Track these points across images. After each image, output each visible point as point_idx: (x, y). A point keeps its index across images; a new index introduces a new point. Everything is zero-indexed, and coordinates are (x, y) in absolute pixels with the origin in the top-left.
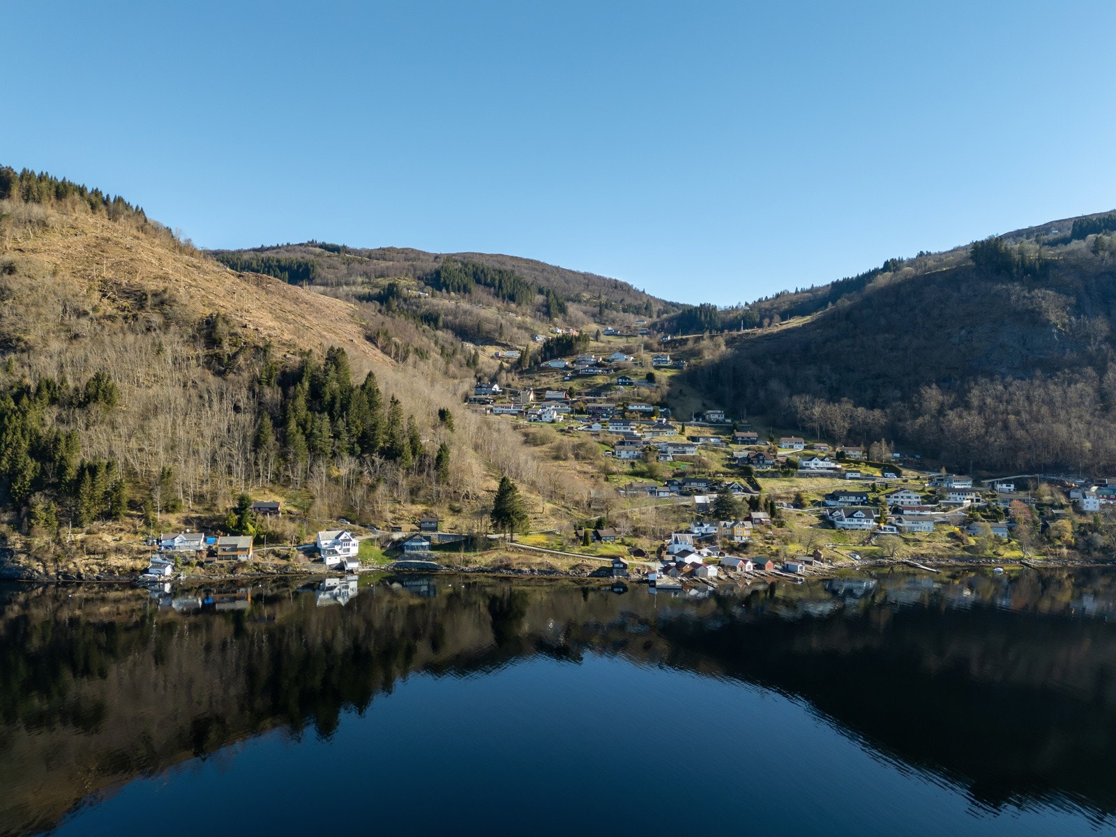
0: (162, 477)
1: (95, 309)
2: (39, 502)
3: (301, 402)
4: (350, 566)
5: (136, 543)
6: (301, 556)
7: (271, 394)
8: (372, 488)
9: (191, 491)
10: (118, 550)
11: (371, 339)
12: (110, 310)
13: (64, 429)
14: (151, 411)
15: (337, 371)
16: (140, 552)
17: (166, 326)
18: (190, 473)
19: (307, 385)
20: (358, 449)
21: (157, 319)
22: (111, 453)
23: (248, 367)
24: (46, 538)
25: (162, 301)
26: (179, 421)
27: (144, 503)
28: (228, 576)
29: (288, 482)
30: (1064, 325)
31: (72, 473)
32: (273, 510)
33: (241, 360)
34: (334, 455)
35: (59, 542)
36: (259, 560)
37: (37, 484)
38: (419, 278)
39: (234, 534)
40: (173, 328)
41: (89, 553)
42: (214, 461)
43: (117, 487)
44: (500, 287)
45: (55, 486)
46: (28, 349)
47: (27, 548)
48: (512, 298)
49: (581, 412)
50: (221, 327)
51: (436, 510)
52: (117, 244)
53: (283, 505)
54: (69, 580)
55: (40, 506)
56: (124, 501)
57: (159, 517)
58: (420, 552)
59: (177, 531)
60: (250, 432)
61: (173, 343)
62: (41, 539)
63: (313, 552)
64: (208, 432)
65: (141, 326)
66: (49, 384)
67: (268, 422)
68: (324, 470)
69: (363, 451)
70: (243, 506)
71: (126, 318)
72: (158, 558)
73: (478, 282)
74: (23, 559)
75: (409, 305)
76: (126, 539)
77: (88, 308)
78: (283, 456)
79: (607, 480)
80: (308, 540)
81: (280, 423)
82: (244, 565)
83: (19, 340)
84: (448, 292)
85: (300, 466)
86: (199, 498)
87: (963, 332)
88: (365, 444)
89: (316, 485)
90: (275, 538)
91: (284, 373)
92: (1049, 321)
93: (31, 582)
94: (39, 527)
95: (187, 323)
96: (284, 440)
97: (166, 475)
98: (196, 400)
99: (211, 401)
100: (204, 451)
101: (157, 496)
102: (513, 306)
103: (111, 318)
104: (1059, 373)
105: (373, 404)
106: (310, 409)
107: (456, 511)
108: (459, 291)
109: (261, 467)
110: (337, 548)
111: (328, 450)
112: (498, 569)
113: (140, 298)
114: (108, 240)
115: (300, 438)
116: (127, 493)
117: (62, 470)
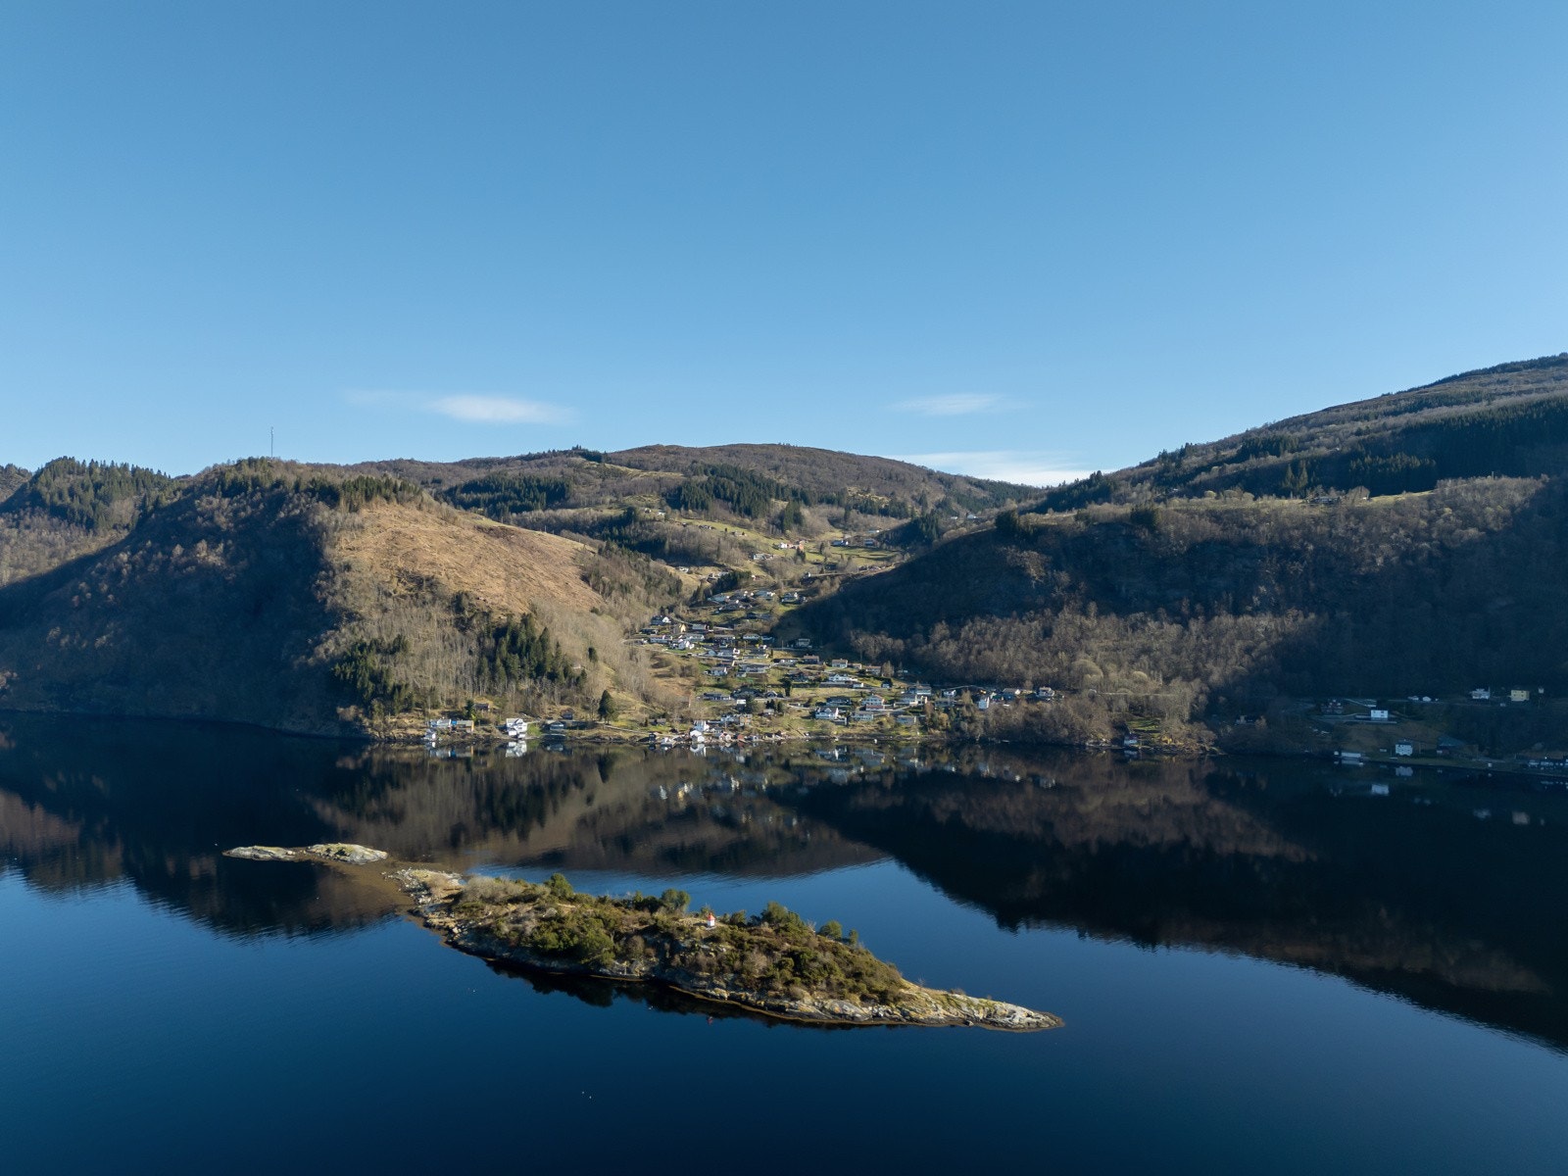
0: (431, 690)
1: (395, 592)
2: (375, 703)
3: (504, 648)
4: (521, 736)
5: (420, 723)
6: (497, 731)
7: (489, 643)
8: (540, 695)
9: (445, 698)
10: (411, 727)
11: (585, 579)
12: (404, 591)
13: (384, 666)
14: (426, 655)
15: (526, 628)
16: (422, 728)
17: (434, 601)
18: (445, 689)
19: (508, 637)
20: (534, 674)
21: (429, 597)
22: (407, 679)
23: (478, 626)
24: (379, 721)
25: (431, 583)
26: (440, 660)
27: (423, 704)
28: (462, 740)
29: (495, 693)
30: (1041, 577)
31: (390, 689)
32: (485, 708)
33: (474, 621)
34: (520, 677)
35: (385, 723)
36: (476, 732)
37: (374, 695)
38: (663, 495)
39: (464, 719)
40: (438, 602)
41: (399, 728)
42: (457, 682)
43: (410, 696)
44: (738, 501)
45: (382, 696)
46: (361, 619)
47: (371, 725)
48: (748, 512)
49: (710, 640)
50: (465, 601)
51: (574, 709)
52: (405, 535)
53: (491, 704)
54: (391, 740)
55: (376, 706)
56: (414, 703)
57: (430, 711)
58: (558, 730)
59: (438, 718)
60: (476, 666)
61: (438, 612)
62: (377, 721)
63: (504, 729)
64: (454, 666)
65: (420, 602)
66: (375, 641)
67: (485, 660)
68: (514, 686)
69: (538, 675)
70: (470, 704)
71: (412, 596)
72: (429, 730)
73: (718, 496)
74: (370, 729)
75: (642, 529)
76: (415, 721)
77: (391, 591)
78: (493, 678)
79: (695, 690)
80: (502, 723)
81: (492, 660)
82: (468, 734)
83: (357, 613)
84: (686, 509)
85: (501, 684)
86: (449, 702)
87: (977, 581)
88: (539, 670)
89: (509, 695)
90: (484, 722)
91: (498, 629)
92: (1029, 574)
93: (374, 741)
94: (376, 716)
95: (445, 598)
96: (494, 670)
97: (433, 690)
98: (449, 648)
99: (456, 648)
100: (452, 677)
101: (429, 701)
102: (747, 520)
103: (404, 597)
104: (1027, 613)
105: (544, 647)
106: (509, 651)
107: (586, 709)
108: (697, 508)
109: (481, 685)
110: (515, 727)
111: (517, 675)
112: (594, 738)
113: (419, 581)
114: (399, 533)
115: (502, 669)
116: (415, 699)
117: (385, 688)
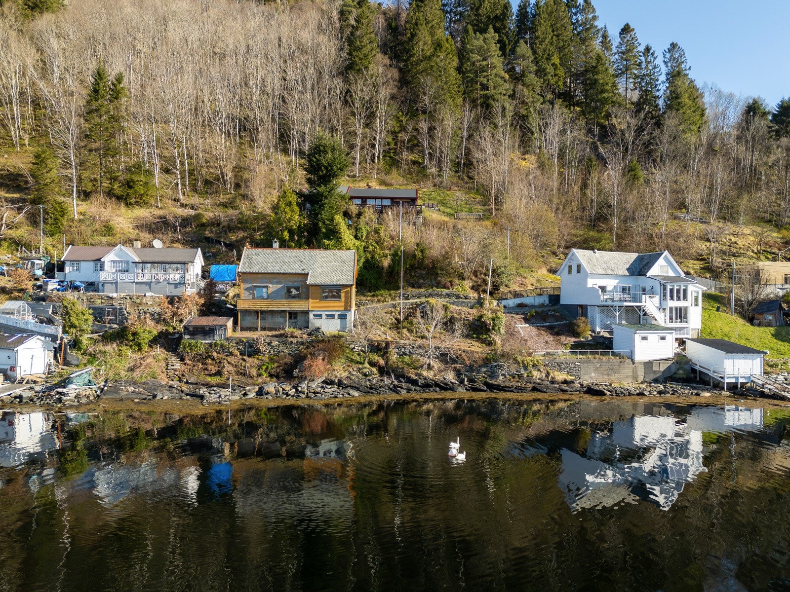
28: (271, 387)
82: (331, 348)
